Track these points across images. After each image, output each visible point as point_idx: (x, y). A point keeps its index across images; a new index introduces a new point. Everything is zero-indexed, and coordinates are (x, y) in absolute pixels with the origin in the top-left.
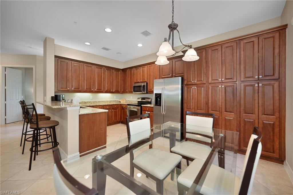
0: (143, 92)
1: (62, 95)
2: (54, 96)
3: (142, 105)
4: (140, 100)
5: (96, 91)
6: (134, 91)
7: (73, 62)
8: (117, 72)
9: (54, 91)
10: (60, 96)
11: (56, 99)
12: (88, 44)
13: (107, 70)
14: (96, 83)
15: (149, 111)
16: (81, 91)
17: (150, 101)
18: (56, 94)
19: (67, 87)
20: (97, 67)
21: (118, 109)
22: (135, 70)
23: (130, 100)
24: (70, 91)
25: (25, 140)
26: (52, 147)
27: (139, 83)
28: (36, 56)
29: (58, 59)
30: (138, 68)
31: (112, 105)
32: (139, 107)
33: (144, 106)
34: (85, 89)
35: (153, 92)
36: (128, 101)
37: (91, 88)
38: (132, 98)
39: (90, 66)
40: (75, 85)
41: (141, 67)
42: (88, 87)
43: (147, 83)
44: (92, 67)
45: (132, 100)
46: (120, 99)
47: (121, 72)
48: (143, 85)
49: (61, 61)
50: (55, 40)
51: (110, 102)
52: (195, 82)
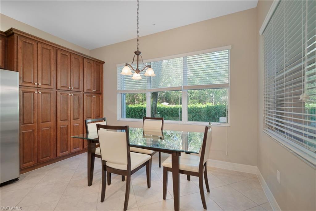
52: (39, 84)
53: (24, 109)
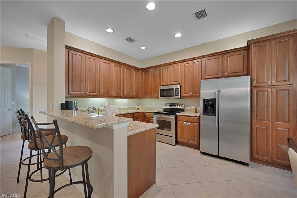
0: (176, 97)
1: (75, 101)
2: (64, 102)
3: (177, 114)
4: (168, 107)
5: (115, 96)
6: (161, 96)
7: (88, 56)
8: (137, 72)
9: (64, 96)
10: (71, 102)
11: (66, 106)
12: (110, 30)
13: (126, 68)
14: (114, 85)
15: (189, 122)
16: (97, 96)
17: (183, 108)
18: (67, 100)
19: (80, 90)
20: (115, 64)
21: (140, 118)
22: (162, 69)
23: (152, 106)
24: (83, 96)
25: (28, 178)
26: (70, 183)
27: (168, 85)
28: (32, 49)
29: (69, 51)
30: (166, 67)
31: (133, 113)
32: (174, 116)
33: (179, 115)
34: (102, 93)
35: (199, 96)
36: (149, 107)
37: (109, 92)
38: (153, 104)
39: (108, 63)
40: (90, 87)
41: (171, 65)
42: (105, 91)
43: (181, 86)
44: (110, 64)
45: (154, 106)
46: (138, 106)
47: (141, 73)
48: (175, 89)
49: (72, 53)
50: (65, 22)
51: (128, 109)
52: (273, 82)
53: (258, 107)
